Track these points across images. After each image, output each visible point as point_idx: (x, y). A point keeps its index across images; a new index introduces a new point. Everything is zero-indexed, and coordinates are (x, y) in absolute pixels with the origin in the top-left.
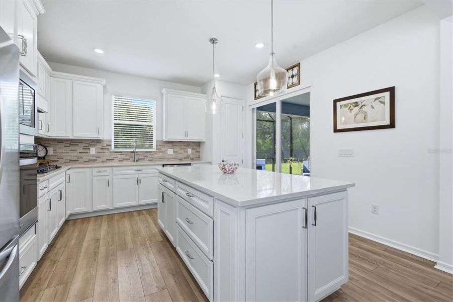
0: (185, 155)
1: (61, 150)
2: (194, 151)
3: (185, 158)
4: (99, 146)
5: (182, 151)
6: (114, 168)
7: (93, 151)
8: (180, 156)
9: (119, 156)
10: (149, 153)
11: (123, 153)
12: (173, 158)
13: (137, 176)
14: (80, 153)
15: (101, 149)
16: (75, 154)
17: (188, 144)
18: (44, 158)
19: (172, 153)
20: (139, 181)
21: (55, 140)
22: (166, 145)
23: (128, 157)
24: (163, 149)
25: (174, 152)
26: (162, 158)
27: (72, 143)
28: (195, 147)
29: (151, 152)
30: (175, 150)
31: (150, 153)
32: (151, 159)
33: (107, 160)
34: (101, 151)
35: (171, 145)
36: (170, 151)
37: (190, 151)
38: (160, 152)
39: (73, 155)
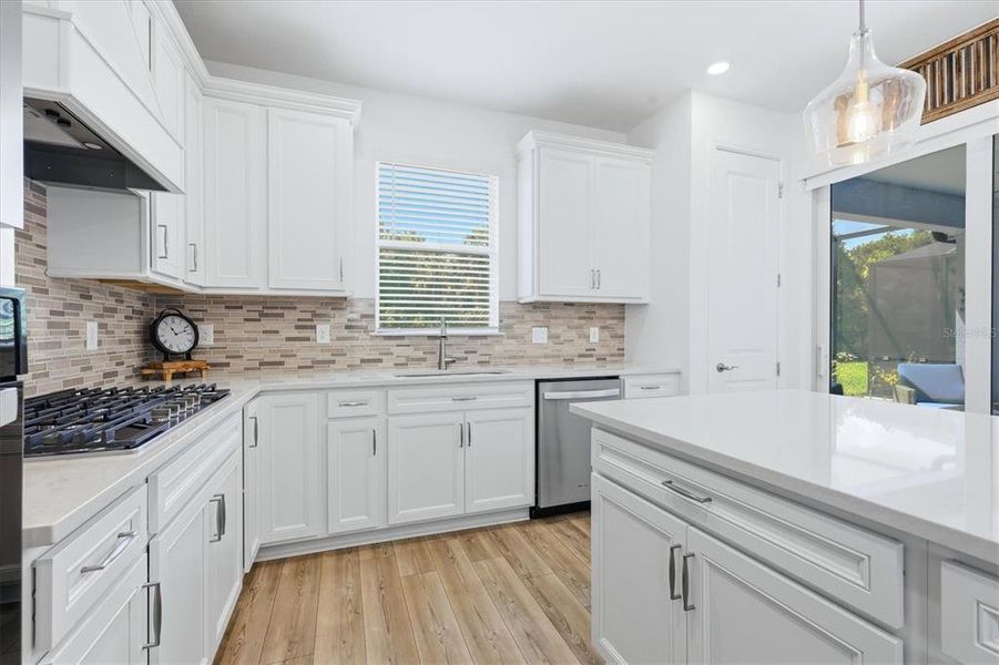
0: (581, 346)
1: (238, 331)
2: (606, 334)
3: (580, 356)
4: (341, 318)
5: (573, 334)
6: (392, 393)
7: (324, 333)
8: (568, 350)
9: (397, 350)
10: (479, 342)
11: (406, 342)
12: (546, 357)
13: (458, 418)
14: (288, 339)
15: (347, 327)
16: (275, 343)
17: (589, 311)
18: (188, 355)
19: (545, 341)
20: (465, 437)
21: (217, 300)
22: (528, 317)
23: (420, 354)
24: (519, 329)
25: (550, 337)
26: (515, 357)
27: (269, 307)
28: (609, 322)
29: (485, 337)
30: (553, 331)
31: (484, 341)
32: (487, 358)
33: (363, 361)
34: (346, 333)
35: (539, 315)
36: (540, 335)
37: (594, 333)
38: (508, 338)
39: (269, 347)
